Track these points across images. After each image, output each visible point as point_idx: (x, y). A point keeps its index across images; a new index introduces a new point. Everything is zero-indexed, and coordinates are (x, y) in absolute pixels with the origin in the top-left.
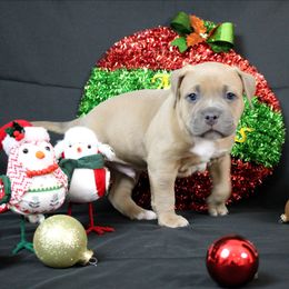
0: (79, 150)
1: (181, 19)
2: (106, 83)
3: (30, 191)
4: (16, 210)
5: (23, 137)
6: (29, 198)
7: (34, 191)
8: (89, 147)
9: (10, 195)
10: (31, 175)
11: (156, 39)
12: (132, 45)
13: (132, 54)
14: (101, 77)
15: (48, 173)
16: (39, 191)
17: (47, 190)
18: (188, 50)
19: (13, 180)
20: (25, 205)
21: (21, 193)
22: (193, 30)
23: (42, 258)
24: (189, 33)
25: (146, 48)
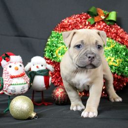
0: (37, 67)
1: (92, 10)
2: (57, 38)
3: (11, 84)
4: (6, 93)
5: (9, 60)
6: (11, 88)
7: (13, 85)
8: (42, 66)
9: (3, 86)
10: (12, 77)
11: (81, 19)
12: (70, 21)
13: (70, 25)
14: (55, 35)
15: (20, 76)
16: (15, 85)
17: (19, 84)
18: (95, 24)
19: (4, 79)
20: (9, 91)
21: (7, 85)
22: (98, 15)
23: (13, 115)
24: (96, 16)
25: (76, 23)
